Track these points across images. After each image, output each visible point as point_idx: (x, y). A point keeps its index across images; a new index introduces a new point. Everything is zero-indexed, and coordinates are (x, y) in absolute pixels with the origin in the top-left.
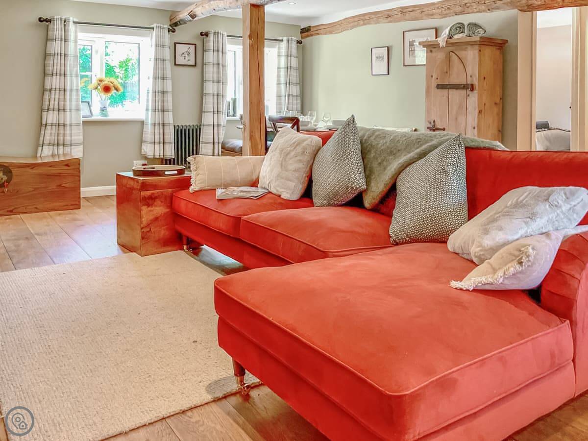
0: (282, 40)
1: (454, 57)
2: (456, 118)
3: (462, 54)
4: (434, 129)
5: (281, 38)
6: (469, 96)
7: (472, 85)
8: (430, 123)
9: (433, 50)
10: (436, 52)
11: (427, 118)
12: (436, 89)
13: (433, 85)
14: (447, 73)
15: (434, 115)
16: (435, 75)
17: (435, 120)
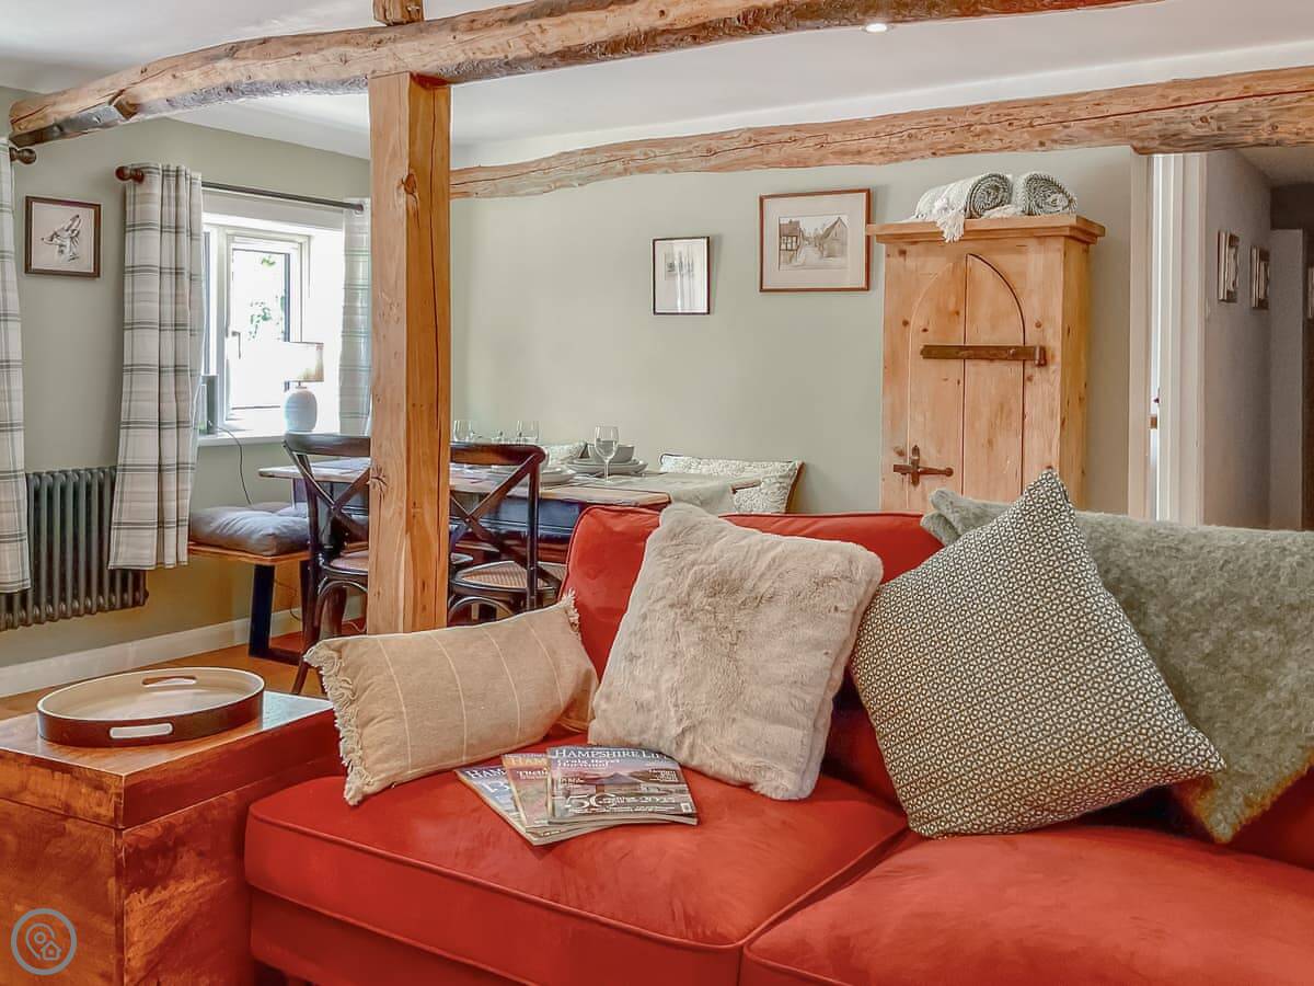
0: (360, 207)
1: (981, 271)
2: (990, 442)
3: (1008, 262)
4: (915, 472)
5: (355, 201)
6: (1030, 379)
7: (1043, 350)
8: (901, 454)
9: (908, 248)
10: (919, 255)
11: (892, 440)
12: (920, 359)
13: (911, 349)
14: (956, 314)
15: (913, 433)
16: (915, 319)
17: (919, 447)
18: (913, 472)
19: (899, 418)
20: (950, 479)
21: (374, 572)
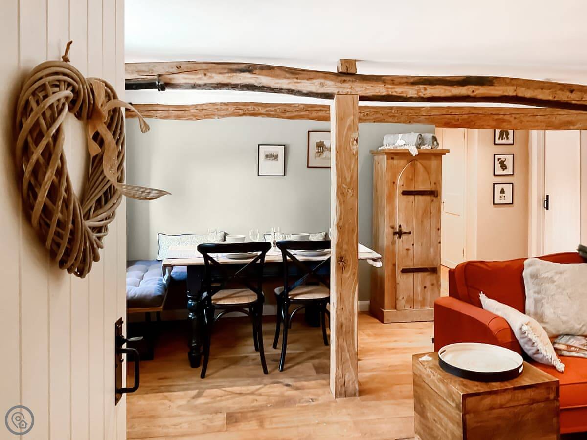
1: (419, 165)
2: (422, 222)
3: (426, 163)
7: (437, 192)
9: (395, 157)
10: (398, 159)
11: (389, 223)
12: (401, 195)
13: (398, 191)
14: (412, 180)
15: (399, 221)
16: (399, 181)
17: (401, 225)
18: (400, 233)
19: (392, 215)
20: (410, 235)
21: (339, 300)
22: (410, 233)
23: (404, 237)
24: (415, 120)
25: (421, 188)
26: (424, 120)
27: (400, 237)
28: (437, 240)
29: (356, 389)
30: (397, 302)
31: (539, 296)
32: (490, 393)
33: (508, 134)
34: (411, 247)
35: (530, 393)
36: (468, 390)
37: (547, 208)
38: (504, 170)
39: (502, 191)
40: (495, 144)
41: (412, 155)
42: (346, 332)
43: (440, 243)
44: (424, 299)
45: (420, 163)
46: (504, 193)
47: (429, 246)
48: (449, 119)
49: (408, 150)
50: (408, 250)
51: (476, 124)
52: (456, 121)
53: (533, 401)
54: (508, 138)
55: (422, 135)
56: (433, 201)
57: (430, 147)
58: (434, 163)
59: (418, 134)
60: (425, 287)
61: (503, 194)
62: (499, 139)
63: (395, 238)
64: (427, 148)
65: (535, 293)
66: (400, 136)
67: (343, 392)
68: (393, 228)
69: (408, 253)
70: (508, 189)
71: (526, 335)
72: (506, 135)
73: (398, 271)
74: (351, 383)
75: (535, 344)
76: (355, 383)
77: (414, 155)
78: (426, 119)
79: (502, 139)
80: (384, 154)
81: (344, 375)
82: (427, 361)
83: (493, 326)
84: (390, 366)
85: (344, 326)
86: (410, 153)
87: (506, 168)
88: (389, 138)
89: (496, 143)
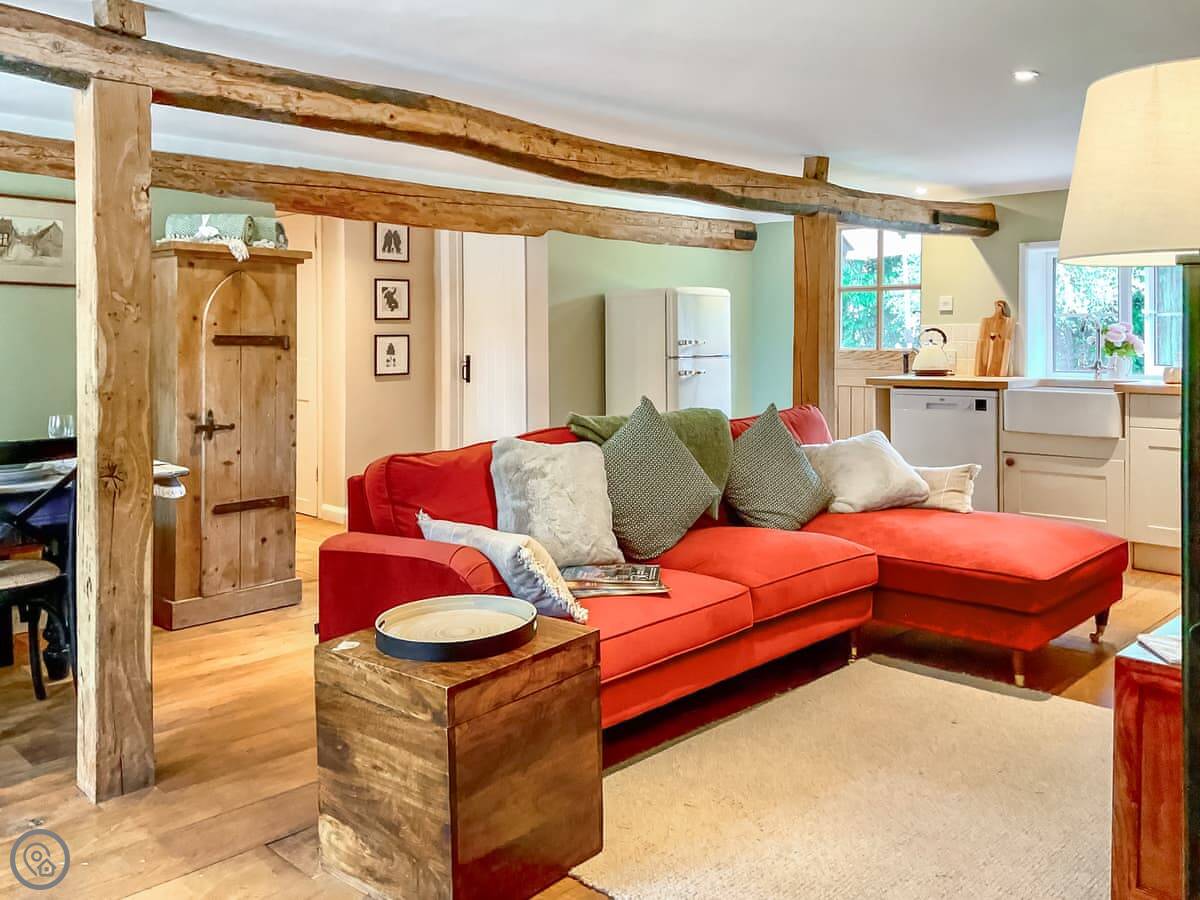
1: (250, 282)
2: (257, 403)
3: (267, 279)
7: (288, 339)
9: (196, 262)
10: (203, 268)
11: (186, 407)
12: (213, 345)
13: (205, 338)
14: (235, 312)
15: (207, 401)
16: (207, 313)
17: (213, 409)
18: (210, 429)
19: (191, 390)
20: (234, 431)
21: (106, 571)
22: (232, 427)
23: (218, 436)
24: (233, 189)
25: (254, 330)
26: (253, 190)
27: (210, 437)
28: (290, 441)
29: (148, 768)
30: (204, 578)
31: (523, 504)
32: (496, 675)
33: (400, 242)
34: (234, 458)
35: (559, 663)
36: (456, 679)
37: (468, 380)
38: (392, 310)
39: (391, 350)
40: (376, 259)
41: (236, 260)
42: (123, 641)
43: (294, 445)
44: (262, 564)
45: (253, 278)
46: (393, 353)
47: (271, 451)
48: (302, 193)
49: (227, 247)
50: (228, 463)
51: (356, 210)
52: (316, 200)
53: (563, 676)
54: (398, 250)
55: (255, 219)
56: (279, 358)
57: (271, 245)
58: (280, 278)
59: (246, 216)
60: (264, 540)
61: (393, 357)
62: (384, 249)
63: (198, 441)
64: (267, 246)
65: (514, 498)
66: (206, 218)
67: (118, 783)
68: (193, 417)
69: (227, 471)
70: (400, 344)
71: (525, 566)
72: (395, 244)
73: (205, 513)
74: (135, 758)
75: (540, 581)
76: (147, 755)
77: (240, 260)
78: (255, 188)
79: (389, 251)
80: (173, 253)
81: (118, 743)
82: (351, 650)
83: (458, 566)
84: (211, 709)
85: (119, 629)
86: (231, 254)
87: (396, 306)
88: (180, 221)
89: (378, 257)
